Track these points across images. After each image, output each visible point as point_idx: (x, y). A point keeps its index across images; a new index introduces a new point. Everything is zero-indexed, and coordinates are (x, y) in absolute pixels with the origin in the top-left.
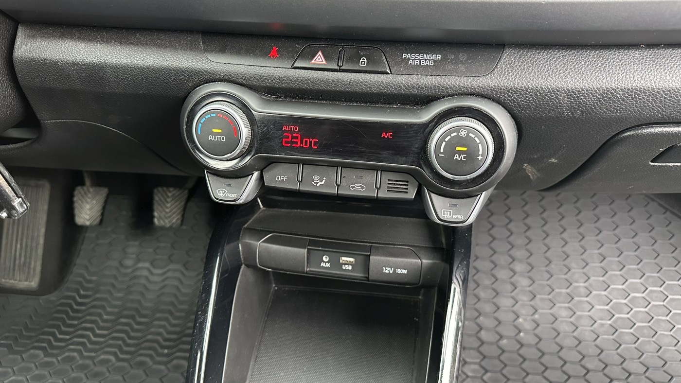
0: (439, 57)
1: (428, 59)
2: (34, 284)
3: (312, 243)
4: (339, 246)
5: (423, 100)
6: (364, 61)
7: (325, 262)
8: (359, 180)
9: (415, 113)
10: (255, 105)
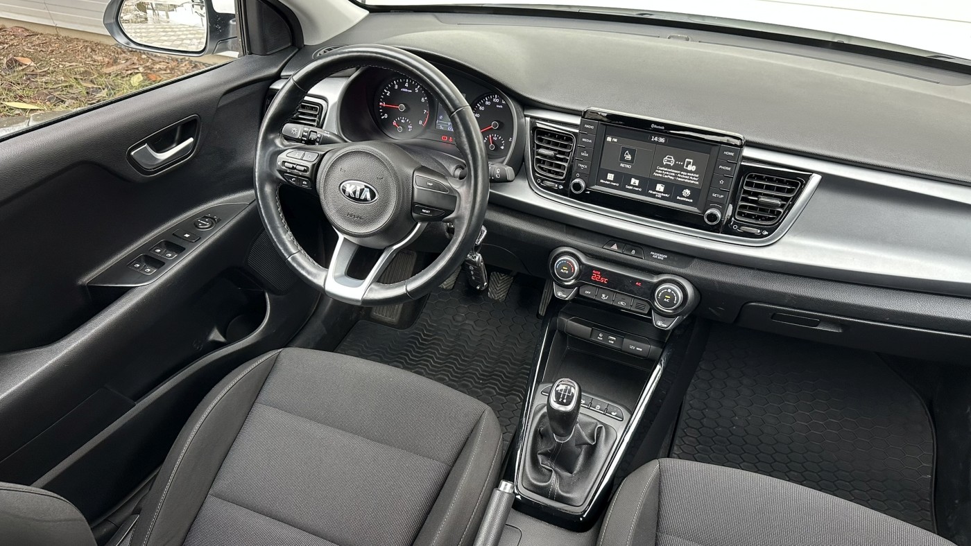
0: (666, 257)
1: (661, 257)
2: (394, 319)
3: (595, 326)
4: (608, 331)
5: (658, 272)
6: (633, 252)
7: (600, 337)
8: (623, 300)
9: (652, 277)
10: (583, 259)
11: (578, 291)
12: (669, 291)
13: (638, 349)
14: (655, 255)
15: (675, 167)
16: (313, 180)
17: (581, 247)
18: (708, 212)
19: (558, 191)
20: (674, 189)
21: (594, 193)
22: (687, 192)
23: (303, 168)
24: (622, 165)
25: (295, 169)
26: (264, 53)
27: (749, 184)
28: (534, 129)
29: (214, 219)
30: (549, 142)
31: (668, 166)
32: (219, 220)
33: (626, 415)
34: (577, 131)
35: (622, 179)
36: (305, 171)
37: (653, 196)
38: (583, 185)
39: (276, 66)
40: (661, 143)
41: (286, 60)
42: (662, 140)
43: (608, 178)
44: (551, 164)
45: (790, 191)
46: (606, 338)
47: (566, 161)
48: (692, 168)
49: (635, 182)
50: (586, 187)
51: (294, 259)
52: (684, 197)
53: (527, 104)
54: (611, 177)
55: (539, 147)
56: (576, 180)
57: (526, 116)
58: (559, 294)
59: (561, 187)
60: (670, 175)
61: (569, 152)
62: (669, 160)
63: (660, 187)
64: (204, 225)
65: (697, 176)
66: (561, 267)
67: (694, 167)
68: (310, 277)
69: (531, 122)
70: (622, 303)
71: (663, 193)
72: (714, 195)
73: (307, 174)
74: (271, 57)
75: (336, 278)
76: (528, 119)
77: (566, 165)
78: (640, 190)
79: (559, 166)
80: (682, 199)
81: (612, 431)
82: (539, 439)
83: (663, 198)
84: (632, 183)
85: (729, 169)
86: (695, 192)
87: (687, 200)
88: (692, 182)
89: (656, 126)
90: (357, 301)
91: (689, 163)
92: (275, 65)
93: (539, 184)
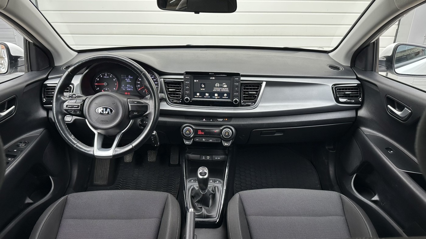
0: (223, 119)
1: (221, 120)
3: (200, 154)
4: (206, 155)
5: (221, 126)
6: (211, 120)
7: (204, 158)
8: (211, 139)
9: (220, 128)
10: (194, 127)
11: (193, 140)
12: (227, 131)
13: (218, 158)
14: (219, 120)
15: (220, 87)
16: (82, 110)
17: (192, 123)
18: (234, 100)
19: (179, 103)
20: (221, 94)
21: (193, 101)
22: (225, 95)
23: (77, 106)
24: (201, 89)
25: (73, 107)
26: (38, 70)
27: (245, 89)
28: (165, 83)
29: (26, 142)
30: (171, 86)
31: (217, 87)
32: (28, 143)
33: (222, 181)
34: (183, 80)
35: (203, 94)
36: (78, 107)
37: (215, 98)
38: (189, 99)
39: (46, 75)
40: (213, 79)
41: (49, 72)
42: (214, 78)
43: (197, 95)
44: (174, 94)
45: (257, 89)
46: (206, 158)
47: (180, 92)
48: (225, 86)
49: (207, 94)
50: (190, 100)
51: (77, 146)
52: (225, 97)
53: (161, 74)
54: (198, 94)
55: (168, 89)
56: (186, 98)
57: (161, 78)
58: (187, 143)
59: (180, 102)
60: (218, 90)
61: (181, 89)
62: (217, 85)
63: (216, 95)
64: (22, 145)
65: (228, 88)
66: (186, 131)
67: (226, 86)
68: (86, 152)
69: (164, 81)
70: (211, 140)
71: (218, 96)
72: (235, 94)
73: (79, 108)
74: (41, 71)
75: (99, 149)
76: (162, 79)
77: (181, 93)
78: (209, 97)
79: (178, 94)
80: (224, 97)
81: (219, 188)
82: (193, 199)
83: (218, 98)
84: (206, 95)
85: (238, 84)
86: (228, 94)
87: (226, 97)
88: (227, 91)
89: (211, 74)
90: (110, 156)
91: (224, 85)
92: (44, 74)
93: (171, 102)
